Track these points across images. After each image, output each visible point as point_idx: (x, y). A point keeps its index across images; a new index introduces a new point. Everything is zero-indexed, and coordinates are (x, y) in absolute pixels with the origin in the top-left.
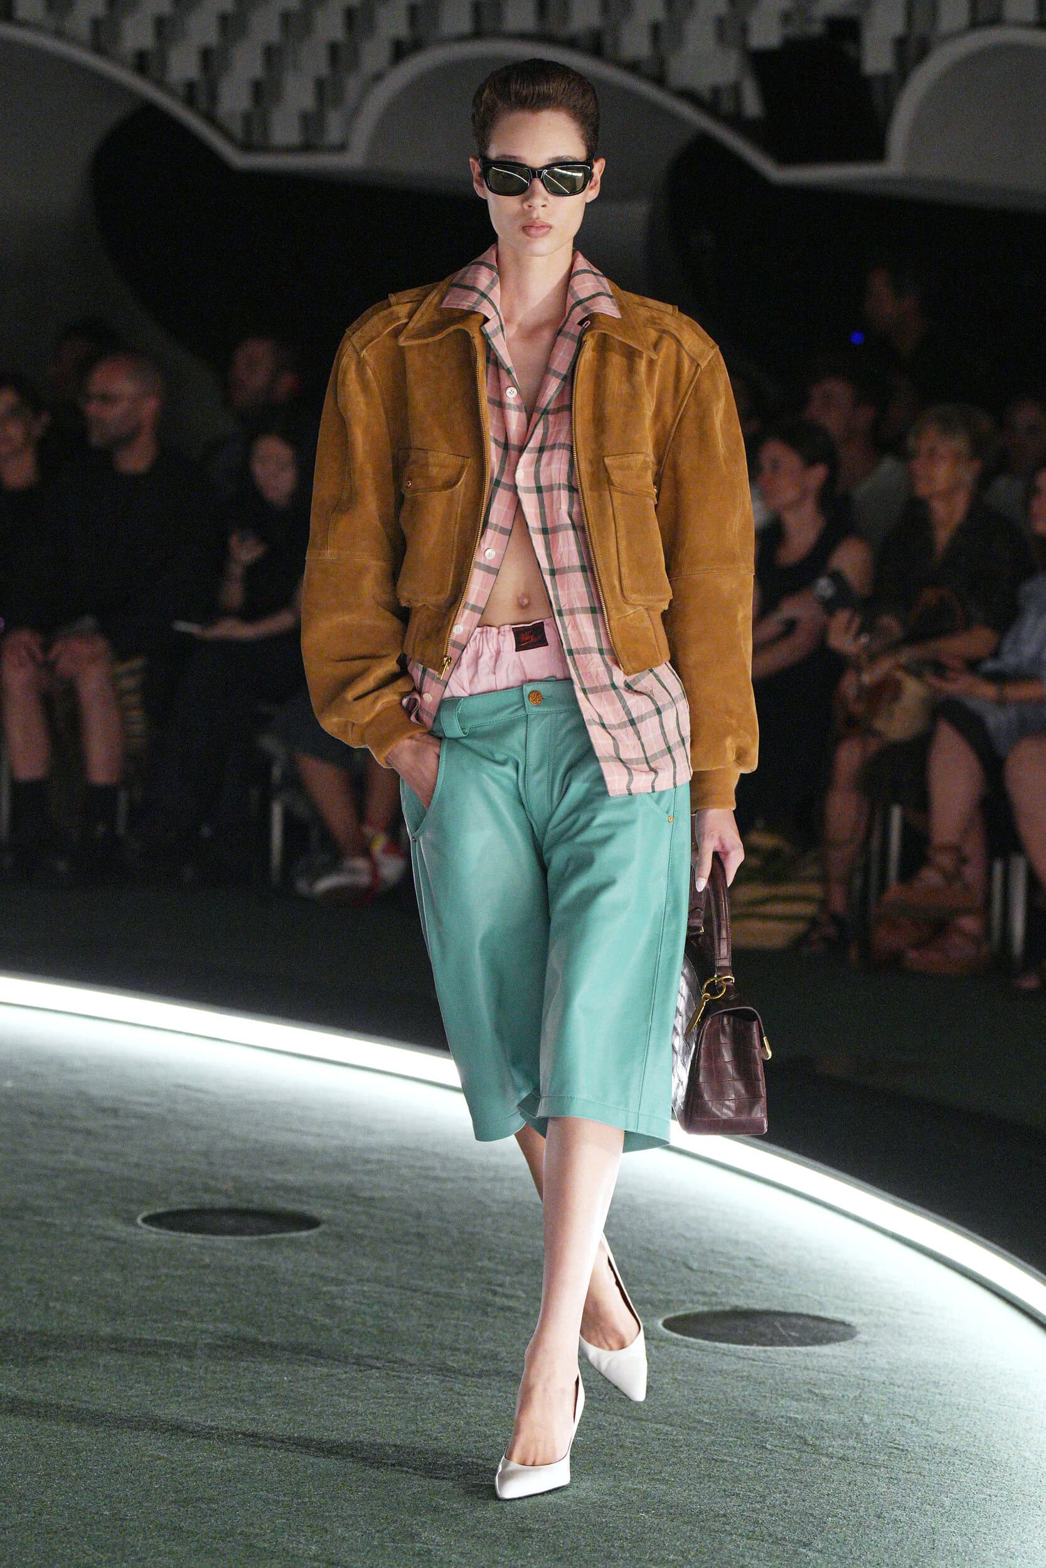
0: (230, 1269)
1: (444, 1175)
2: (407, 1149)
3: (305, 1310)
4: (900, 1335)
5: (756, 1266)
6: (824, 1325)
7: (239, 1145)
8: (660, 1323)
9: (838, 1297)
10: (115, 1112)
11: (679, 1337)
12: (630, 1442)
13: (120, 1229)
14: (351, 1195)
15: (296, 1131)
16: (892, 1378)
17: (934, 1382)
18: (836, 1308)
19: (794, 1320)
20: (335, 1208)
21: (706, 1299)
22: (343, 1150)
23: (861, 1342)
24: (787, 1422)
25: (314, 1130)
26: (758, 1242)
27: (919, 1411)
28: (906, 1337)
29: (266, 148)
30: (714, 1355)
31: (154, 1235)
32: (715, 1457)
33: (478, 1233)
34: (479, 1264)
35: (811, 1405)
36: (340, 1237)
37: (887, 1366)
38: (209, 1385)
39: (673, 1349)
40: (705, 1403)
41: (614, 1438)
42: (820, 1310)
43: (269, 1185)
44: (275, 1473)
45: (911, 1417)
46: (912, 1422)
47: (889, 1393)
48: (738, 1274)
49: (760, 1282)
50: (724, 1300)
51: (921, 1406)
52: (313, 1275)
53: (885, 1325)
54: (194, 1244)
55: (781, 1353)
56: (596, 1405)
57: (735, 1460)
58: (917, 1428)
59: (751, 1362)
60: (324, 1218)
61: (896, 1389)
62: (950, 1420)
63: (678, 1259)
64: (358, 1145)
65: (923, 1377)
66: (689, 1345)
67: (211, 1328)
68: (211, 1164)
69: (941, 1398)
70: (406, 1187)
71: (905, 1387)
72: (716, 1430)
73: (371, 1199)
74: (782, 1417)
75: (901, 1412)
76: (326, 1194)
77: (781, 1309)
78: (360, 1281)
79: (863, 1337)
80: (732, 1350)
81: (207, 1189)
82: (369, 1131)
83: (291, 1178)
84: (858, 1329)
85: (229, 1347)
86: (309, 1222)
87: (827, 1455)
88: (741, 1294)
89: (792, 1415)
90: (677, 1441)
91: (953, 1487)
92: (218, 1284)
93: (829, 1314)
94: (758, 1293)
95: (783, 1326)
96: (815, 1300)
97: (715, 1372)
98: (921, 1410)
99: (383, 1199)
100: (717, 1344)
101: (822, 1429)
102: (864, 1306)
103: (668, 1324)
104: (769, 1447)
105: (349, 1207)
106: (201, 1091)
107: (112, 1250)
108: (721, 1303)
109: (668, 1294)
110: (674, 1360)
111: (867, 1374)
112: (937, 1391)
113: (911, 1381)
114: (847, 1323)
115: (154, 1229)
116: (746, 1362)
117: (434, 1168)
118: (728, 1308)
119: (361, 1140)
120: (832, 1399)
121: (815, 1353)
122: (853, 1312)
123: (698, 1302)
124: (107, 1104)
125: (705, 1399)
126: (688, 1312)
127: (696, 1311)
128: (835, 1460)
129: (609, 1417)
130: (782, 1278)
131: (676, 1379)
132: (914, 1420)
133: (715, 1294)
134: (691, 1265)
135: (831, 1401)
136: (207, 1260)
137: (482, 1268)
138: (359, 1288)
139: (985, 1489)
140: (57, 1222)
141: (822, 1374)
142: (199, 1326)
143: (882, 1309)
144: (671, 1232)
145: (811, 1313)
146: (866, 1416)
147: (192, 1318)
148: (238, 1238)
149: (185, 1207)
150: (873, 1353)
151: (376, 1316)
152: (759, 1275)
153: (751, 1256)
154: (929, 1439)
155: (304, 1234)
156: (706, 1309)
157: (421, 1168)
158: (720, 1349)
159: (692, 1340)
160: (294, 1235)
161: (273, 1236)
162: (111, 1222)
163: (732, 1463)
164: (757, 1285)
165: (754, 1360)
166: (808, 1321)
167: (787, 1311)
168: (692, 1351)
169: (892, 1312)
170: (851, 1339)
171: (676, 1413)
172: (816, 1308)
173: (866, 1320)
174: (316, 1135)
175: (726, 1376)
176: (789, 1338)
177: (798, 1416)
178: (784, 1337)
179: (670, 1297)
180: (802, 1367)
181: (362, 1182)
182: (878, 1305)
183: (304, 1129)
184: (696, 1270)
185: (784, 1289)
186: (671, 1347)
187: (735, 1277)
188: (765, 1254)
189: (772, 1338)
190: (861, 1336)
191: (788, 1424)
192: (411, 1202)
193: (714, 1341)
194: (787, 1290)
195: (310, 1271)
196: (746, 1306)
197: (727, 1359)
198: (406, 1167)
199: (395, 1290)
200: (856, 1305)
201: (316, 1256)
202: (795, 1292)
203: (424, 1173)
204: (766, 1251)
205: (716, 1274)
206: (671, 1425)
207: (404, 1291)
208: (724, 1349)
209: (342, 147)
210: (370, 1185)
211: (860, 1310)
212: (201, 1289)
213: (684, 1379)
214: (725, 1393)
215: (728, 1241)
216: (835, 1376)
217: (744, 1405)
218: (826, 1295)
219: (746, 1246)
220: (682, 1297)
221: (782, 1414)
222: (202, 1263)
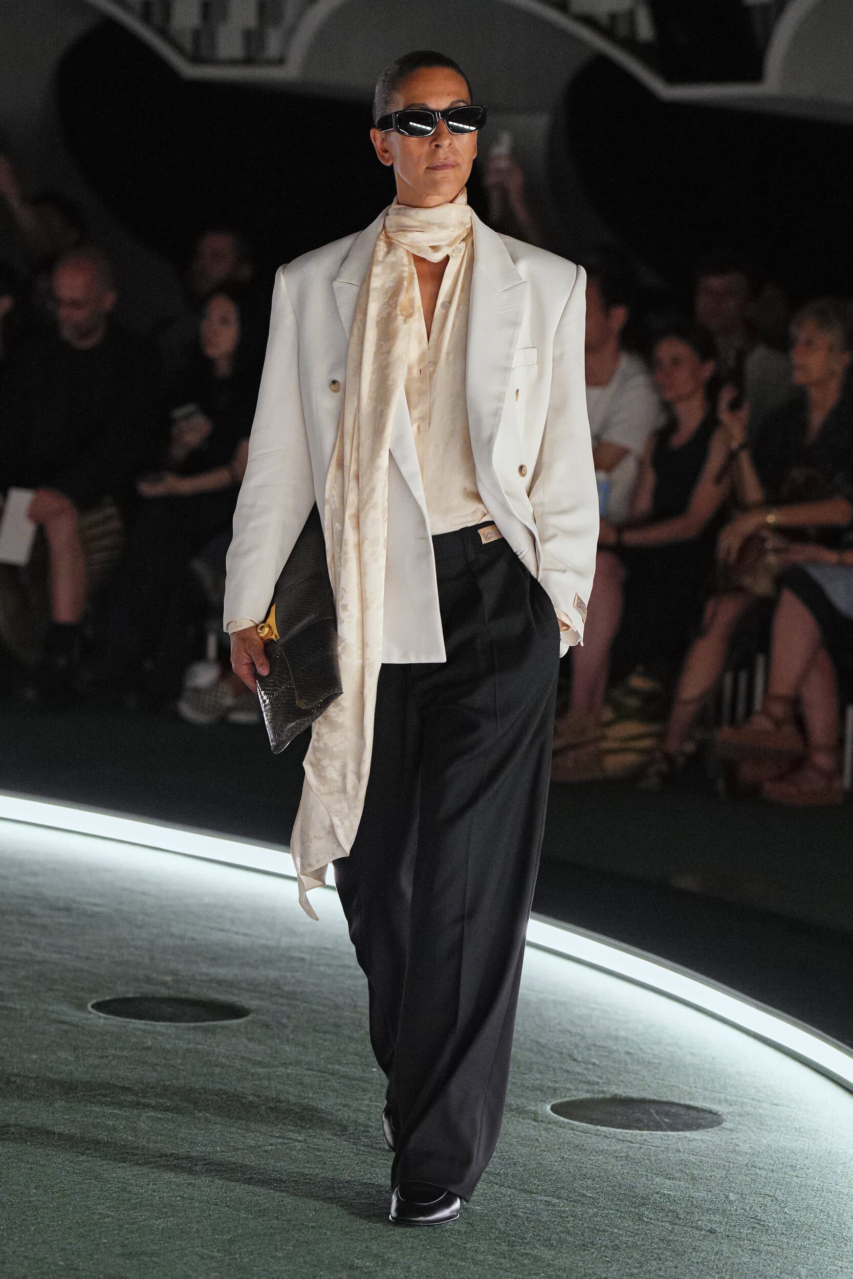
0: (168, 1052)
2: (326, 949)
4: (762, 1124)
5: (634, 1060)
6: (692, 1113)
7: (179, 942)
8: (549, 1107)
10: (68, 910)
11: (567, 1120)
12: (522, 1212)
13: (74, 1015)
14: (275, 990)
15: (228, 931)
16: (754, 1162)
17: (792, 1166)
18: (705, 1098)
19: (667, 1108)
20: (261, 999)
21: (590, 1088)
22: (268, 948)
23: (727, 1129)
24: (661, 1198)
25: (242, 930)
26: (635, 1038)
27: (778, 1191)
28: (767, 1125)
29: (212, 60)
30: (596, 1137)
31: (101, 1020)
32: (598, 1227)
35: (682, 1183)
37: (749, 1151)
39: (561, 1130)
40: (588, 1179)
41: (509, 1209)
42: (690, 1100)
43: (204, 978)
44: (210, 1232)
45: (771, 1196)
46: (772, 1201)
47: (752, 1174)
48: (617, 1066)
49: (637, 1074)
50: (605, 1089)
51: (779, 1187)
52: (243, 1058)
53: (748, 1114)
54: (138, 1029)
55: (656, 1137)
56: (492, 1179)
57: (616, 1231)
58: (776, 1206)
59: (629, 1144)
60: (253, 1008)
61: (758, 1171)
62: (805, 1199)
63: (565, 1051)
64: (283, 944)
65: (782, 1160)
66: (575, 1127)
67: (153, 1103)
68: (152, 958)
69: (798, 1180)
70: (325, 982)
71: (765, 1169)
72: (598, 1203)
73: (294, 993)
74: (657, 1193)
75: (763, 1191)
76: (254, 987)
77: (656, 1098)
78: (284, 1065)
79: (728, 1125)
80: (612, 1133)
81: (148, 980)
82: (294, 933)
83: (222, 972)
84: (724, 1117)
85: (168, 1120)
86: (235, 1012)
87: (697, 1228)
88: (620, 1084)
89: (665, 1192)
90: (564, 1212)
91: (808, 1259)
92: (159, 1065)
93: (699, 1104)
94: (635, 1083)
95: (657, 1112)
96: (686, 1091)
97: (597, 1153)
98: (780, 1189)
99: (304, 992)
100: (599, 1127)
101: (692, 1205)
102: (728, 1097)
103: (554, 1109)
104: (646, 1220)
105: (273, 999)
106: (144, 894)
107: (66, 1032)
108: (603, 1092)
109: (556, 1082)
110: (561, 1140)
111: (732, 1156)
112: (794, 1173)
113: (770, 1164)
114: (714, 1112)
115: (102, 1015)
116: (625, 1145)
117: (350, 967)
118: (608, 1096)
119: (285, 941)
120: (701, 1179)
121: (686, 1137)
122: (720, 1102)
123: (582, 1090)
124: (62, 904)
125: (588, 1176)
126: (574, 1098)
127: (581, 1097)
128: (703, 1232)
129: (503, 1190)
130: (657, 1071)
131: (563, 1157)
132: (774, 1199)
133: (598, 1083)
134: (575, 1057)
135: (700, 1181)
136: (150, 1044)
138: (283, 1070)
139: (837, 1262)
140: (18, 1007)
141: (692, 1156)
142: (142, 1101)
143: (746, 1100)
144: (559, 1027)
145: (682, 1102)
146: (731, 1194)
147: (136, 1094)
148: (177, 1024)
149: (131, 995)
150: (737, 1138)
151: (299, 1096)
152: (636, 1067)
153: (631, 1051)
154: (787, 1216)
155: (235, 1021)
156: (589, 1096)
157: (338, 966)
158: (602, 1131)
159: (576, 1123)
160: (225, 1022)
161: (208, 1023)
162: (65, 1008)
163: (612, 1233)
164: (634, 1076)
165: (632, 1143)
166: (680, 1109)
167: (661, 1099)
168: (577, 1133)
169: (754, 1103)
170: (718, 1126)
171: (563, 1187)
172: (686, 1097)
173: (731, 1109)
174: (245, 935)
175: (607, 1155)
176: (663, 1124)
177: (671, 1193)
178: (658, 1123)
179: (557, 1085)
180: (674, 1149)
181: (285, 977)
182: (741, 1097)
183: (235, 929)
184: (580, 1062)
185: (658, 1081)
186: (559, 1128)
187: (615, 1069)
188: (641, 1049)
189: (648, 1123)
190: (727, 1123)
191: (662, 1200)
192: (329, 995)
193: (596, 1125)
194: (661, 1082)
195: (240, 1055)
196: (624, 1095)
197: (608, 1142)
198: (325, 965)
199: (314, 1073)
200: (723, 1096)
201: (245, 1041)
202: (668, 1083)
203: (340, 970)
204: (642, 1046)
205: (598, 1066)
206: (559, 1198)
207: (323, 1074)
208: (605, 1132)
209: (280, 61)
210: (293, 980)
211: (726, 1101)
212: (144, 1068)
213: (570, 1157)
214: (606, 1171)
215: (609, 1036)
216: (703, 1158)
217: (623, 1182)
218: (696, 1087)
219: (624, 1042)
220: (568, 1085)
221: (657, 1191)
222: (145, 1045)
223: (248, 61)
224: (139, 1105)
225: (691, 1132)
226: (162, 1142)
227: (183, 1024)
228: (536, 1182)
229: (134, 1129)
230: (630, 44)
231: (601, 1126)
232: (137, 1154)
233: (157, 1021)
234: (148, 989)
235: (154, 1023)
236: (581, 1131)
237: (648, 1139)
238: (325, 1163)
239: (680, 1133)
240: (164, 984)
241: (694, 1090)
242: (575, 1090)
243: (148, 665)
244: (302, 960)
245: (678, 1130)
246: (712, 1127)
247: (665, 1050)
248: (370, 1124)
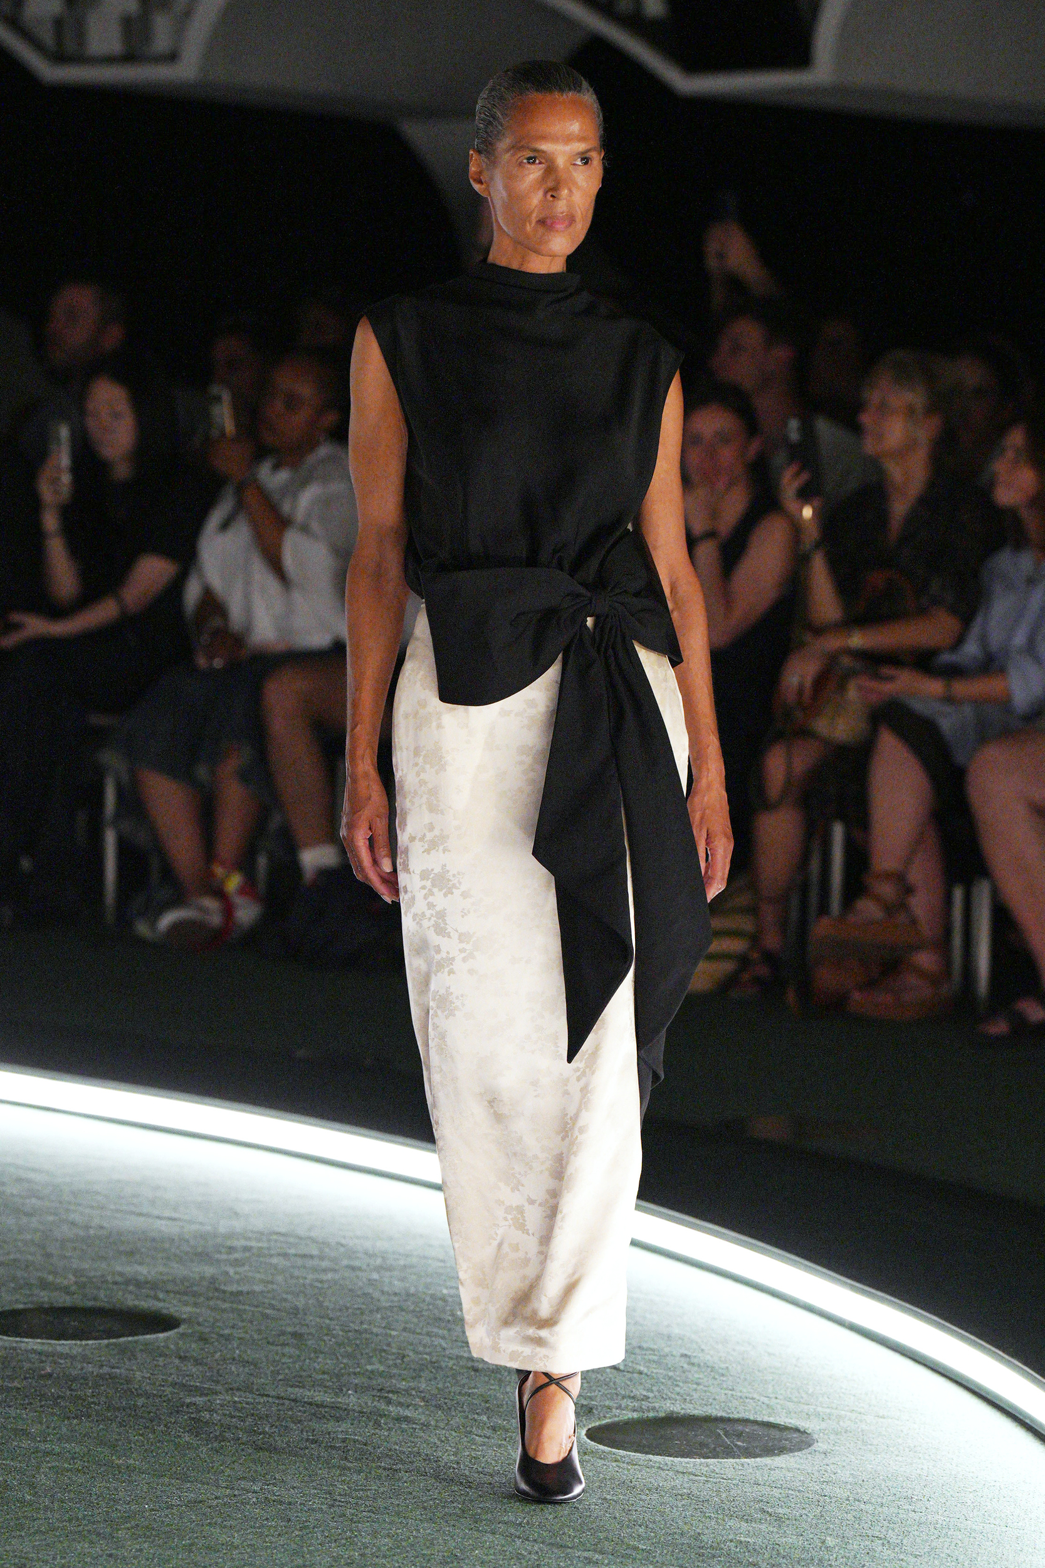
0: (75, 1379)
1: (325, 1264)
2: (279, 1234)
3: (165, 1426)
4: (864, 1443)
5: (693, 1364)
6: (774, 1433)
7: (82, 1233)
9: (790, 1400)
11: (610, 1449)
14: (215, 1289)
15: (147, 1215)
16: (857, 1494)
17: (907, 1497)
18: (789, 1412)
19: (740, 1428)
20: (196, 1305)
21: (636, 1404)
22: (203, 1236)
23: (819, 1452)
24: (736, 1547)
25: (167, 1213)
26: (694, 1336)
27: (890, 1531)
28: (871, 1445)
29: (80, 59)
30: (648, 1470)
33: (366, 1331)
34: (369, 1368)
35: (763, 1527)
36: (203, 1339)
37: (850, 1480)
38: (57, 1516)
39: (601, 1462)
40: (640, 1526)
42: (770, 1415)
43: (119, 1279)
45: (881, 1539)
46: (883, 1545)
47: (855, 1510)
48: (671, 1374)
49: (698, 1384)
50: (657, 1405)
51: (892, 1526)
52: (174, 1384)
53: (846, 1431)
54: (34, 1351)
55: (727, 1466)
56: (513, 1531)
58: (889, 1552)
59: (691, 1477)
60: (184, 1316)
61: (862, 1506)
62: (927, 1541)
64: (222, 1230)
65: (893, 1491)
66: (619, 1458)
68: (48, 1255)
69: (916, 1516)
70: (280, 1278)
71: (871, 1503)
72: (654, 1557)
73: (240, 1293)
74: (731, 1541)
75: (870, 1533)
76: (186, 1290)
77: (724, 1414)
78: (230, 1389)
79: (820, 1446)
80: (669, 1463)
81: (44, 1285)
82: (233, 1214)
83: (143, 1271)
84: (815, 1436)
85: (78, 1470)
86: (162, 1322)
88: (678, 1398)
89: (742, 1539)
92: (63, 1398)
93: (781, 1419)
94: (696, 1396)
95: (727, 1434)
96: (764, 1403)
97: (650, 1490)
98: (893, 1530)
99: (253, 1292)
100: (650, 1457)
101: (778, 1554)
102: (819, 1409)
103: (591, 1434)
105: (211, 1303)
106: (34, 1170)
108: (654, 1409)
109: (591, 1398)
110: (601, 1476)
111: (828, 1489)
112: (911, 1508)
113: (878, 1496)
114: (802, 1430)
116: (685, 1478)
117: (312, 1257)
118: (661, 1414)
119: (224, 1226)
120: (788, 1519)
121: (766, 1465)
122: (808, 1416)
123: (626, 1407)
125: (639, 1522)
126: (616, 1419)
127: (626, 1418)
129: (528, 1545)
130: (724, 1379)
131: (605, 1499)
132: (885, 1542)
133: (649, 1398)
135: (787, 1522)
136: (49, 1370)
137: (372, 1372)
138: (228, 1398)
141: (775, 1490)
142: (42, 1446)
143: (843, 1412)
145: (759, 1419)
146: (828, 1538)
147: (34, 1439)
148: (84, 1342)
149: (21, 1306)
150: (833, 1464)
151: (251, 1432)
152: (695, 1375)
153: (689, 1353)
154: (904, 1564)
155: (161, 1335)
156: (635, 1415)
157: (296, 1255)
158: (655, 1462)
159: (622, 1452)
160: (148, 1336)
161: (122, 1340)
164: (695, 1386)
165: (695, 1475)
166: (756, 1427)
167: (731, 1416)
168: (622, 1465)
169: (854, 1415)
170: (806, 1448)
171: (607, 1539)
172: (764, 1412)
173: (823, 1425)
174: (174, 1219)
175: (663, 1494)
176: (735, 1449)
177: (749, 1540)
178: (727, 1447)
179: (593, 1403)
180: (752, 1481)
181: (227, 1273)
182: (836, 1409)
183: (156, 1212)
184: (624, 1371)
185: (726, 1392)
186: (598, 1460)
187: (670, 1378)
188: (702, 1350)
189: (714, 1449)
190: (819, 1444)
191: (738, 1550)
192: (285, 1296)
193: (647, 1453)
194: (730, 1392)
195: (170, 1379)
196: (683, 1412)
197: (663, 1474)
198: (279, 1255)
199: (270, 1400)
200: (812, 1408)
201: (177, 1361)
202: (739, 1394)
203: (299, 1262)
204: (703, 1347)
205: (646, 1374)
206: (601, 1552)
207: (281, 1401)
208: (660, 1463)
209: (172, 57)
210: (237, 1277)
211: (818, 1415)
212: (43, 1403)
213: (615, 1498)
214: (662, 1514)
215: (660, 1335)
216: (790, 1492)
217: (686, 1528)
218: (776, 1398)
219: (680, 1342)
220: (607, 1403)
221: (730, 1537)
222: (43, 1372)
223: (129, 57)
224: (37, 1452)
225: (772, 1458)
226: (71, 1500)
227: (90, 1342)
228: (571, 1532)
229: (32, 1486)
230: (636, 23)
231: (653, 1455)
232: (39, 1519)
233: (59, 1339)
234: (44, 1297)
235: (53, 1342)
236: (627, 1463)
237: (717, 1471)
238: (289, 1520)
239: (758, 1459)
240: (66, 1290)
241: (773, 1402)
242: (617, 1409)
243: (26, 864)
244: (246, 1249)
245: (755, 1456)
246: (800, 1450)
247: (734, 1350)
248: (349, 1465)
